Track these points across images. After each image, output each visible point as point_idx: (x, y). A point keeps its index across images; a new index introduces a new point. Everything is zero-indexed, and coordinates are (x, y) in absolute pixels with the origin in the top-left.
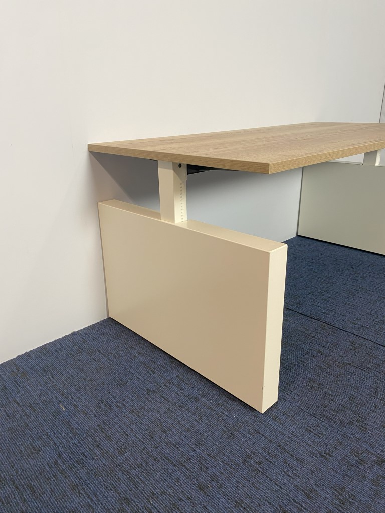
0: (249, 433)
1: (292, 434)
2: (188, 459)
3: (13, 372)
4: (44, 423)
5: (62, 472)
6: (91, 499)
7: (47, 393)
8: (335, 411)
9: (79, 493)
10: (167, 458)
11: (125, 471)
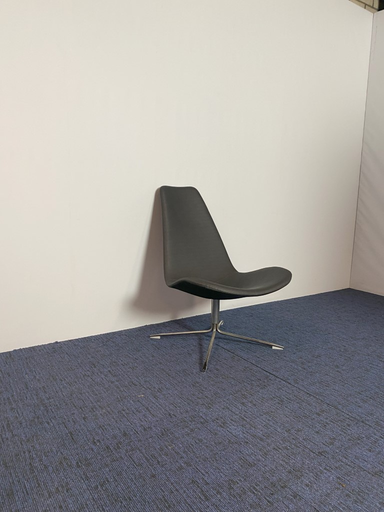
0: (133, 401)
1: (160, 405)
2: (87, 407)
3: (7, 357)
4: (11, 381)
5: (10, 403)
6: (19, 415)
7: (21, 369)
8: (198, 398)
9: (14, 411)
10: (74, 404)
11: (46, 406)
